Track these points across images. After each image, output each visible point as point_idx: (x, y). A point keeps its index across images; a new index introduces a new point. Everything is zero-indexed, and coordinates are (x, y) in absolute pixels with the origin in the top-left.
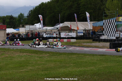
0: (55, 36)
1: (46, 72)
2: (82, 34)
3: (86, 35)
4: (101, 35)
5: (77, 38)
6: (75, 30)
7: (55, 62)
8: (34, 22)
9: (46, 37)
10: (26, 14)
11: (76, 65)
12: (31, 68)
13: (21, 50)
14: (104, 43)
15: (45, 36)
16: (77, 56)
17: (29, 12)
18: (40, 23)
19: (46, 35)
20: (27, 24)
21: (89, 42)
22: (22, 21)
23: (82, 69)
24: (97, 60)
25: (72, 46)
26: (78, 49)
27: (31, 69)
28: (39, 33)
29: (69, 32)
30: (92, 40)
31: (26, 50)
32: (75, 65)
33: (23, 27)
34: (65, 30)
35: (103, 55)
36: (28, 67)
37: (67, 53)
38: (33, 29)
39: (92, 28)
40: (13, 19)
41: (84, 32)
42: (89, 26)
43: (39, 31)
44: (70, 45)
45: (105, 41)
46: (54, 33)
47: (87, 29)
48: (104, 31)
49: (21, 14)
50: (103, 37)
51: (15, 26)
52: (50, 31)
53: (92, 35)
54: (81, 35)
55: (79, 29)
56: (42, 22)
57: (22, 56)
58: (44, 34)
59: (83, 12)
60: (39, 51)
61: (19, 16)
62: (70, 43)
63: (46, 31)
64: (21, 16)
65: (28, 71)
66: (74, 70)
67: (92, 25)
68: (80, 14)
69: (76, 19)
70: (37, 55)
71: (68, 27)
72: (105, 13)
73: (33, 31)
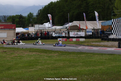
0: (64, 35)
1: (55, 72)
2: (91, 34)
3: (95, 35)
4: (110, 34)
5: (86, 37)
6: (84, 29)
7: (64, 61)
8: (44, 22)
10: (35, 14)
11: (85, 64)
12: (40, 67)
13: (30, 49)
14: (112, 42)
15: (54, 35)
16: (86, 55)
17: (39, 11)
18: (49, 23)
20: (36, 23)
21: (98, 41)
22: (31, 20)
23: (91, 68)
24: (106, 59)
25: (81, 45)
26: (87, 48)
27: (40, 69)
28: (48, 33)
29: (78, 31)
30: (101, 39)
31: (36, 50)
32: (83, 64)
33: (32, 26)
34: (74, 29)
35: (112, 55)
36: (38, 66)
38: (42, 28)
39: (100, 28)
40: (23, 19)
41: (93, 31)
42: (98, 25)
43: (49, 30)
44: (79, 45)
45: (114, 40)
47: (95, 28)
48: (113, 31)
49: (30, 13)
50: (111, 37)
51: (24, 25)
52: (59, 30)
53: (101, 34)
54: (89, 34)
55: (88, 29)
56: (51, 21)
57: (31, 55)
58: (54, 33)
59: (92, 11)
60: (48, 50)
61: (28, 16)
62: (79, 42)
63: (55, 30)
64: (31, 15)
65: (37, 71)
66: (83, 69)
67: (101, 24)
68: (89, 13)
69: (85, 18)
70: (46, 54)
71: (77, 26)
72: (113, 12)
73: (42, 30)
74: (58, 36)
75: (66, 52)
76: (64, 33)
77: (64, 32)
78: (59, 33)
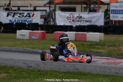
0: (37, 19)
6: (103, 3)
9: (8, 22)
19: (8, 15)
37: (62, 70)
46: (35, 13)
54: (119, 18)
58: (4, 14)
74: (16, 24)
75: (33, 71)
77: (35, 10)
78: (20, 14)
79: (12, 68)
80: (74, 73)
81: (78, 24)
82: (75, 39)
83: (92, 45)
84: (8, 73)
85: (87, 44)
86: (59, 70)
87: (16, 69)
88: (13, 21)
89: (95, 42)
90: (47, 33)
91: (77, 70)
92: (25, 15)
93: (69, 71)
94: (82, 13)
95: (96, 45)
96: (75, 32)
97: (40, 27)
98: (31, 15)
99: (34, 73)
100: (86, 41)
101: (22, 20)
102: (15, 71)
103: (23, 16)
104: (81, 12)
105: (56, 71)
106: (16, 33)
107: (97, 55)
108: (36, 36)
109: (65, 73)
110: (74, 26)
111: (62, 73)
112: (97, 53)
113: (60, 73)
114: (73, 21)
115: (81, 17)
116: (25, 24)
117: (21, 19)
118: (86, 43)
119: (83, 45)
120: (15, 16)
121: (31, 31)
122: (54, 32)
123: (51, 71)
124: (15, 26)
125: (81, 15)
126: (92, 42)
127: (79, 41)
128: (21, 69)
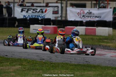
0: (49, 14)
9: (22, 17)
19: (22, 11)
37: (73, 63)
46: (48, 9)
74: (30, 19)
75: (45, 63)
76: (50, 10)
78: (34, 10)
79: (26, 60)
80: (84, 66)
81: (89, 19)
82: (85, 34)
83: (101, 39)
84: (22, 65)
85: (96, 39)
86: (70, 63)
87: (30, 61)
88: (27, 16)
89: (104, 36)
90: (59, 27)
91: (87, 63)
92: (38, 11)
93: (79, 64)
94: (92, 9)
95: (105, 39)
96: (85, 27)
97: (52, 22)
98: (44, 11)
99: (47, 65)
100: (95, 35)
101: (35, 16)
102: (28, 63)
103: (36, 12)
104: (91, 7)
105: (67, 63)
106: (29, 27)
107: (106, 49)
108: (49, 31)
109: (75, 65)
110: (84, 21)
111: (73, 65)
112: (106, 46)
113: (71, 66)
114: (83, 16)
115: (91, 13)
116: (38, 19)
117: (34, 14)
118: (95, 37)
119: (92, 39)
120: (29, 12)
121: (43, 26)
122: (66, 27)
123: (62, 63)
124: (28, 21)
125: (91, 11)
126: (101, 36)
127: (89, 35)
128: (35, 62)
